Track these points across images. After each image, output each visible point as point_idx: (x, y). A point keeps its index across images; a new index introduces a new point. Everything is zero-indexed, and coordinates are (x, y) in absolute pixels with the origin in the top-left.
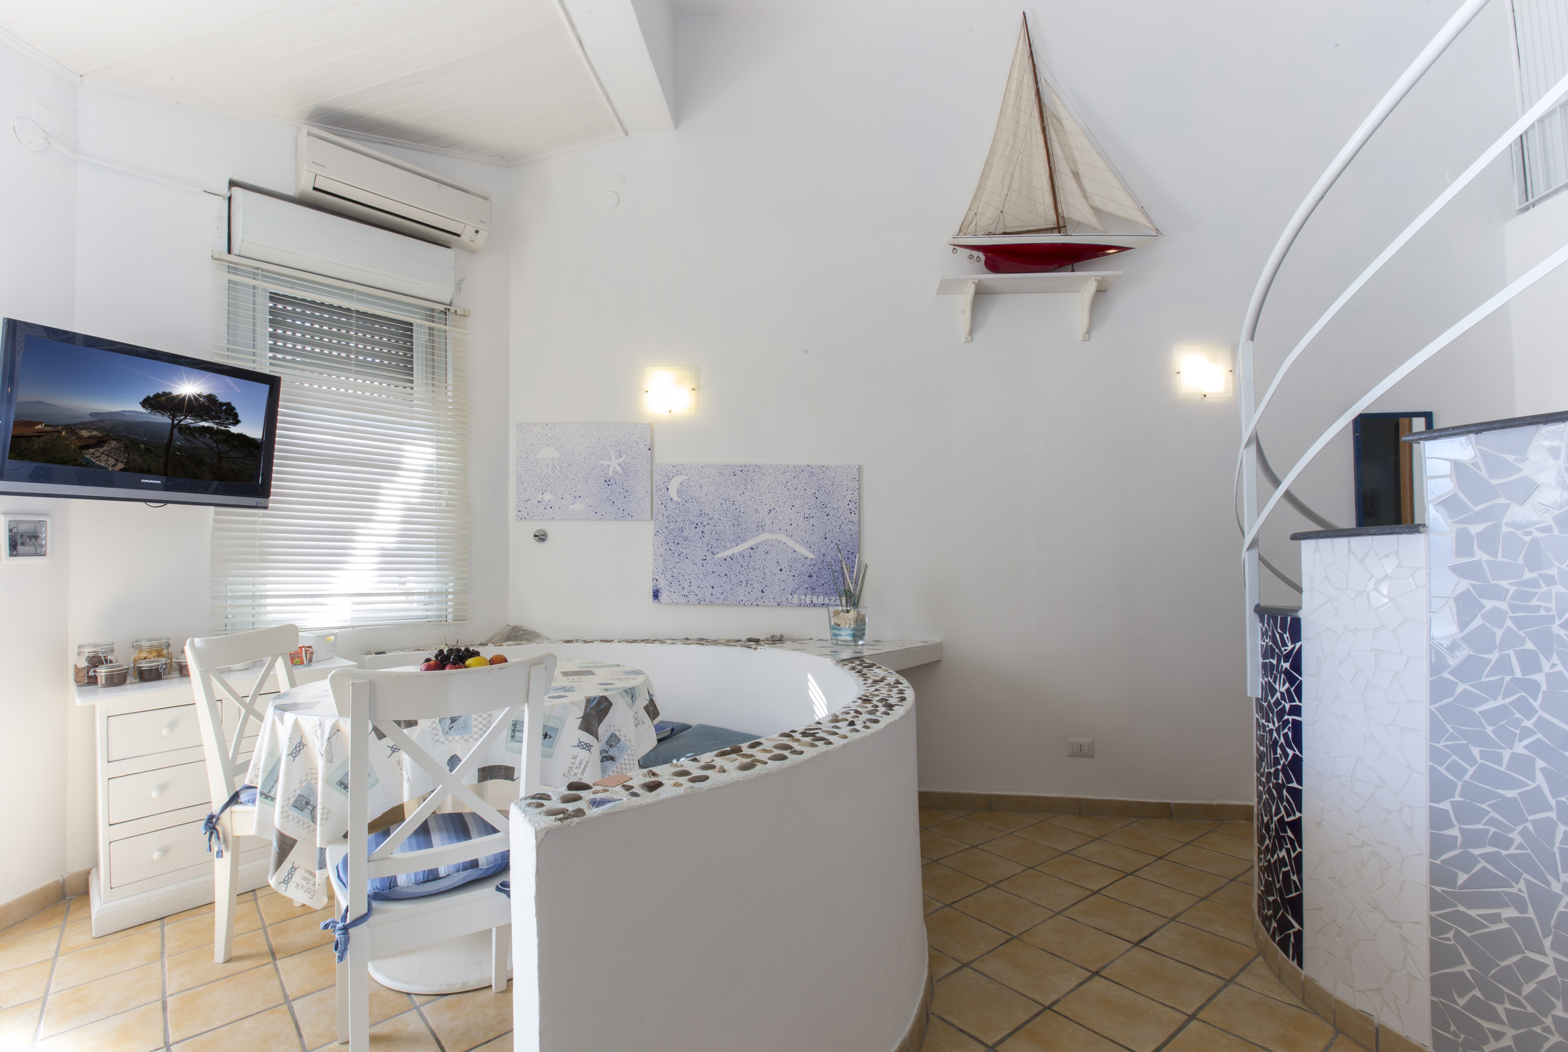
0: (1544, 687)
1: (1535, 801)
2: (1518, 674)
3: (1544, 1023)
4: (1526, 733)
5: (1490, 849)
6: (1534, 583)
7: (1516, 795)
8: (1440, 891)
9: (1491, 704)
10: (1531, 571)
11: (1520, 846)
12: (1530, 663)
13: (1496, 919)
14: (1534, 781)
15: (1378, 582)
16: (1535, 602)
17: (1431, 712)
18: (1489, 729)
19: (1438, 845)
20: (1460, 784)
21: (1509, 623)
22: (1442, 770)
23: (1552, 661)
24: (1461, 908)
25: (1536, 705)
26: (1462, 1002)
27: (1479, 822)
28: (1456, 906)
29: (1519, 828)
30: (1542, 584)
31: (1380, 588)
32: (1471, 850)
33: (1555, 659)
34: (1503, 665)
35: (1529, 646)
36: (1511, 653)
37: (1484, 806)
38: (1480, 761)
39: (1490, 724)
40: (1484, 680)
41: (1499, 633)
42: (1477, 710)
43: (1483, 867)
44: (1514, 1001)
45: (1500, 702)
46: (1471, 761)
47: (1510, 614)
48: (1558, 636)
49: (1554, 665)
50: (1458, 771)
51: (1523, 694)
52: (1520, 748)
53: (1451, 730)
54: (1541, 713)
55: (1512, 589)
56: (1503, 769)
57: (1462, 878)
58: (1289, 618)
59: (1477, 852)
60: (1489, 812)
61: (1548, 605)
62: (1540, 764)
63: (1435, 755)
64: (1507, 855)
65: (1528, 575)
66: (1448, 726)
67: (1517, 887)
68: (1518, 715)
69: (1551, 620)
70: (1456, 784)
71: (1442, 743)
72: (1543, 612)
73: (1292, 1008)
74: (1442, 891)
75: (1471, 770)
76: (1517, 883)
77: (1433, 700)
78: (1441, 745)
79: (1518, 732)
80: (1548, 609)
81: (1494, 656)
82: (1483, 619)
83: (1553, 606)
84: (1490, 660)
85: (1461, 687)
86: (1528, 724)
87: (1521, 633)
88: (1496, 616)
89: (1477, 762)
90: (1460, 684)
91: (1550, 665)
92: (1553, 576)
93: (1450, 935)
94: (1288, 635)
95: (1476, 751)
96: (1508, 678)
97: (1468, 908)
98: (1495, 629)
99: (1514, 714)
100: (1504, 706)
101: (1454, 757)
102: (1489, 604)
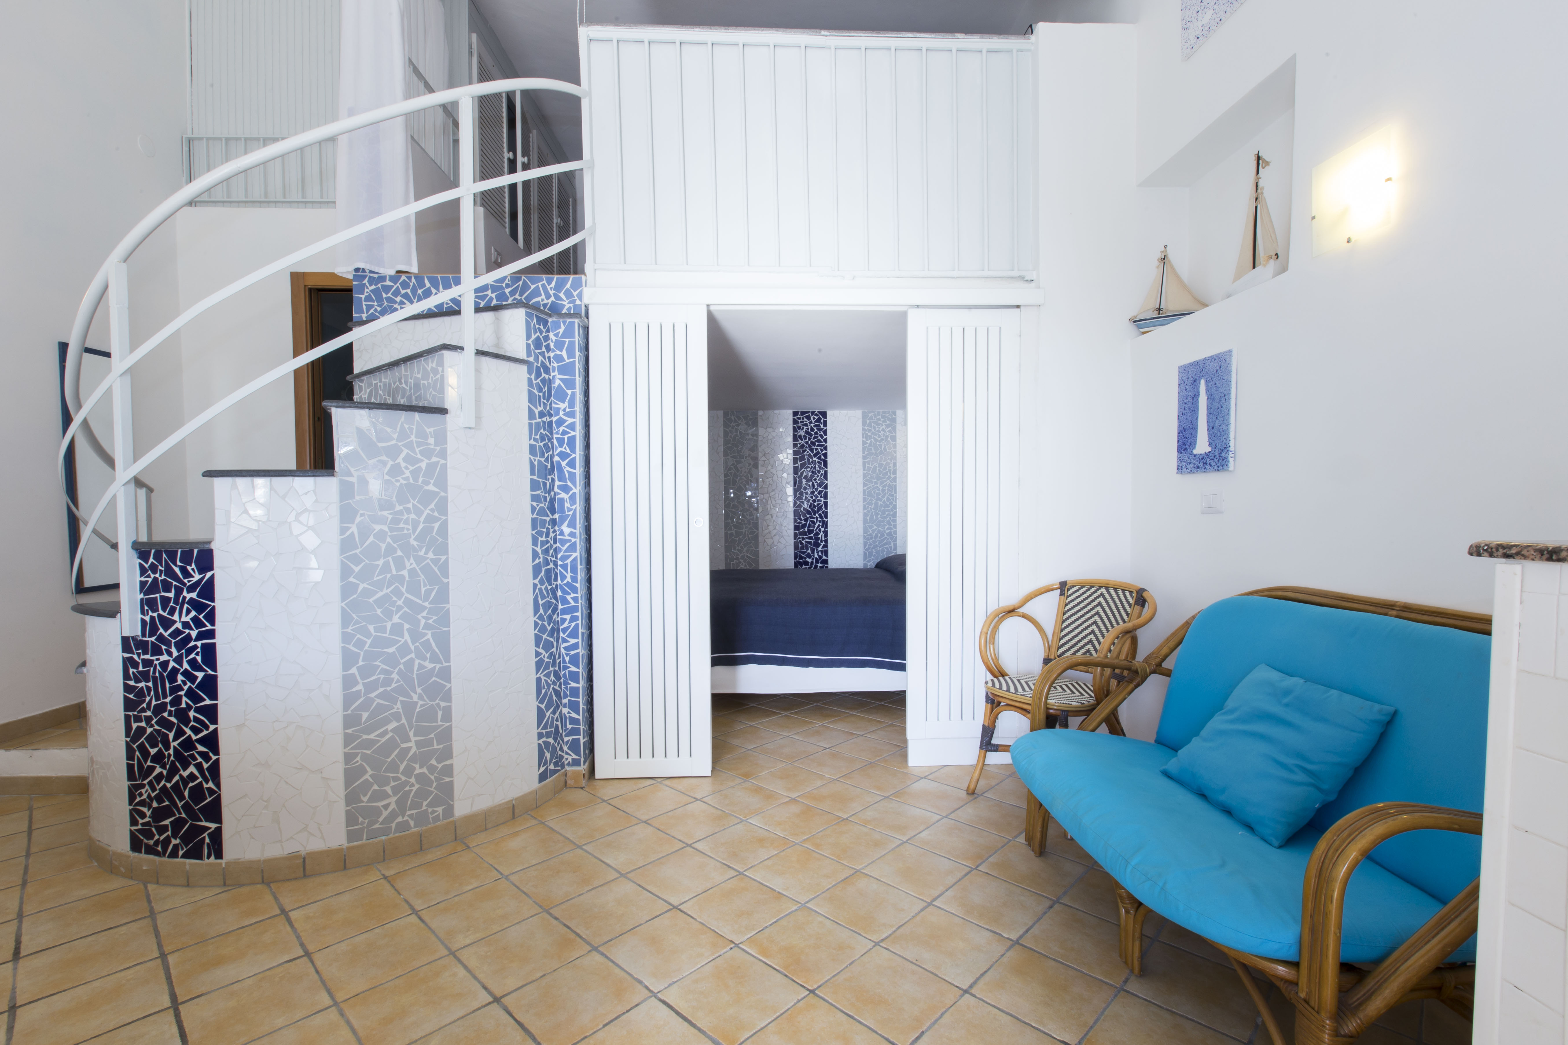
0: (407, 578)
1: (404, 650)
2: (394, 572)
3: (410, 782)
4: (399, 608)
5: (381, 690)
6: (400, 513)
7: (395, 650)
8: (351, 732)
9: (380, 594)
10: (400, 505)
11: (398, 681)
12: (400, 565)
13: (385, 733)
14: (403, 638)
15: (298, 515)
16: (402, 525)
17: (343, 608)
18: (379, 611)
19: (348, 700)
20: (362, 653)
21: (389, 540)
22: (351, 647)
23: (411, 562)
24: (365, 737)
25: (404, 590)
26: (365, 799)
27: (374, 675)
28: (361, 737)
29: (396, 670)
30: (405, 513)
31: (300, 519)
32: (370, 695)
33: (412, 560)
34: (386, 568)
35: (399, 553)
36: (390, 559)
37: (377, 663)
38: (374, 634)
39: (379, 608)
40: (375, 579)
41: (383, 546)
42: (371, 600)
43: (378, 703)
44: (395, 779)
45: (385, 591)
46: (368, 634)
47: (389, 534)
48: (413, 545)
49: (411, 564)
50: (360, 644)
51: (397, 584)
52: (396, 619)
53: (356, 618)
54: (407, 595)
55: (390, 517)
56: (387, 635)
57: (365, 715)
58: (196, 551)
59: (373, 695)
60: (380, 666)
61: (408, 527)
62: (406, 626)
63: (346, 638)
64: (391, 690)
65: (398, 508)
66: (354, 615)
67: (396, 707)
68: (394, 599)
69: (409, 535)
70: (359, 654)
71: (350, 628)
72: (406, 532)
73: (223, 895)
74: (353, 731)
75: (369, 642)
76: (396, 705)
77: (343, 599)
78: (349, 630)
79: (394, 609)
80: (408, 529)
81: (380, 562)
82: (374, 538)
83: (410, 527)
84: (379, 565)
85: (362, 586)
86: (400, 603)
87: (395, 545)
88: (381, 536)
89: (372, 635)
90: (361, 584)
91: (409, 564)
92: (410, 508)
93: (358, 758)
94: (193, 566)
95: (371, 628)
96: (389, 576)
97: (369, 734)
98: (381, 544)
99: (392, 598)
100: (387, 594)
101: (358, 636)
102: (377, 527)
